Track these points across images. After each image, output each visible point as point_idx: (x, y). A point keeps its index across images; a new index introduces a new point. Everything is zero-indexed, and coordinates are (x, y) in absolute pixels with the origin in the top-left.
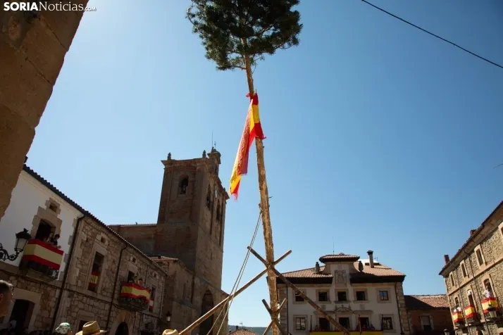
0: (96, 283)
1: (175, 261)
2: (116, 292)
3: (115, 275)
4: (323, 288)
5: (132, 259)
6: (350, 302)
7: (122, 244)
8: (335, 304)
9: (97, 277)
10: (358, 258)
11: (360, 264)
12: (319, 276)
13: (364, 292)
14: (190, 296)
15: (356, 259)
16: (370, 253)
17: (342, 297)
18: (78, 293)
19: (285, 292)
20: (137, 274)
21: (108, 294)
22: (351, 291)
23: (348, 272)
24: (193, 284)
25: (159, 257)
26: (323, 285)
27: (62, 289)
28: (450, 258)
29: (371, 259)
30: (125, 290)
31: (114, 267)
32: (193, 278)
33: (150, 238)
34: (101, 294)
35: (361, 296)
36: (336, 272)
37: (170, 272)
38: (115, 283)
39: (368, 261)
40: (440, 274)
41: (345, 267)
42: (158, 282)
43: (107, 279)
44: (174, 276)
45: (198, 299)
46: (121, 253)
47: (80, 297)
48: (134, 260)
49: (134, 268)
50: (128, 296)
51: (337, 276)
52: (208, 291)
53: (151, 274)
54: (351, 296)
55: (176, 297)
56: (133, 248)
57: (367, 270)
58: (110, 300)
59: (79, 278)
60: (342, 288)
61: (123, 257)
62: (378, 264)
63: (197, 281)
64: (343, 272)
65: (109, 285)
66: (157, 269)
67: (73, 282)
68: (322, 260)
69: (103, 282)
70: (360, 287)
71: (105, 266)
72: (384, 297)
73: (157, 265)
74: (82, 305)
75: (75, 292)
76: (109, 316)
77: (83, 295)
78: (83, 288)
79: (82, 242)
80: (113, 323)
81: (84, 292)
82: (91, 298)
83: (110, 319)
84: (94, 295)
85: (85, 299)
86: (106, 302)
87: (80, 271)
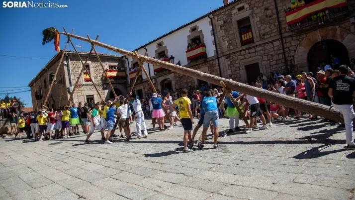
0: (251, 37)
2: (283, 26)
3: (276, 16)
9: (250, 33)
18: (234, 53)
21: (274, 34)
27: (218, 58)
34: (262, 39)
38: (278, 21)
58: (277, 37)
65: (271, 27)
67: (226, 50)
74: (242, 57)
75: (230, 54)
76: (283, 49)
77: (239, 51)
78: (237, 48)
79: (221, 26)
80: (295, 51)
81: (238, 50)
82: (249, 49)
83: (287, 50)
84: (252, 45)
85: (243, 53)
86: (272, 42)
87: (228, 41)
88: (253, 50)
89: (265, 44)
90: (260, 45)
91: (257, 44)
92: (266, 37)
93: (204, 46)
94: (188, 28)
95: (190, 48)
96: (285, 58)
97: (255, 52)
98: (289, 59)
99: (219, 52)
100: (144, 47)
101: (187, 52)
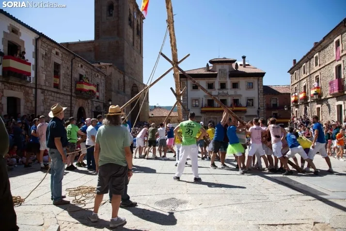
0: (58, 83)
1: (110, 66)
2: (73, 88)
3: (70, 77)
4: (211, 81)
5: (80, 66)
6: (228, 89)
7: (72, 55)
8: (218, 91)
9: (58, 79)
10: (236, 61)
11: (237, 65)
12: (208, 73)
13: (237, 83)
14: (123, 88)
15: (234, 61)
16: (244, 58)
17: (223, 86)
18: (48, 90)
19: (186, 84)
20: (85, 75)
21: (68, 90)
22: (229, 82)
23: (228, 70)
24: (124, 81)
25: (99, 63)
26: (211, 78)
27: (36, 89)
28: (297, 62)
29: (244, 62)
30: (79, 86)
31: (69, 72)
32: (124, 76)
33: (91, 51)
34: (63, 90)
35: (235, 86)
36: (220, 70)
37: (108, 74)
38: (71, 83)
39: (242, 63)
40: (289, 72)
41: (226, 67)
42: (100, 79)
43: (65, 80)
44: (111, 75)
45: (128, 90)
46: (72, 62)
47: (50, 93)
48: (82, 66)
49: (82, 71)
50: (81, 90)
51: (220, 72)
52: (135, 84)
53: (95, 75)
54: (229, 85)
55: (113, 89)
56: (80, 58)
57: (241, 69)
58: (70, 94)
59: (46, 80)
60: (223, 81)
61: (74, 65)
62: (248, 65)
63: (127, 78)
64: (225, 70)
65: (68, 84)
66: (98, 71)
67: (42, 83)
68: (211, 62)
69: (63, 82)
70: (235, 80)
71: (62, 72)
72: (250, 86)
73: (99, 69)
74: (52, 98)
75: (45, 90)
76: (71, 103)
78: (50, 87)
79: (43, 56)
80: (74, 107)
81: (51, 89)
82: (57, 93)
84: (59, 91)
85: (53, 94)
86: (67, 95)
91: (62, 92)
92: (65, 89)
98: (72, 112)
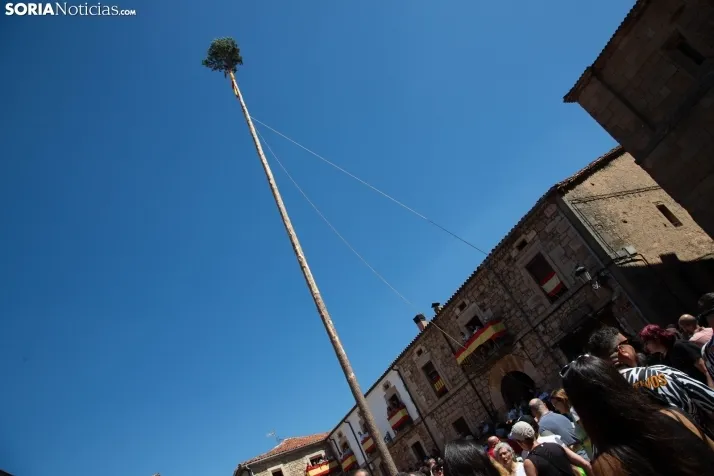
0: (443, 385)
9: (440, 380)
18: (435, 410)
27: (423, 420)
31: (447, 351)
34: (454, 385)
46: (442, 329)
47: (439, 410)
48: (462, 307)
49: (469, 311)
58: (465, 381)
59: (427, 399)
67: (427, 407)
74: (445, 413)
75: (432, 412)
76: (477, 393)
77: (439, 406)
78: (435, 402)
79: (411, 378)
80: (489, 392)
81: (437, 405)
82: (447, 400)
83: (481, 393)
84: (447, 396)
85: (443, 407)
86: (464, 387)
87: (424, 395)
88: (451, 402)
89: (459, 390)
90: (455, 394)
91: (451, 393)
92: (456, 382)
93: (404, 407)
94: (381, 386)
95: (391, 412)
96: (484, 404)
97: (455, 403)
98: (488, 405)
99: (422, 412)
100: (344, 420)
101: (389, 419)
